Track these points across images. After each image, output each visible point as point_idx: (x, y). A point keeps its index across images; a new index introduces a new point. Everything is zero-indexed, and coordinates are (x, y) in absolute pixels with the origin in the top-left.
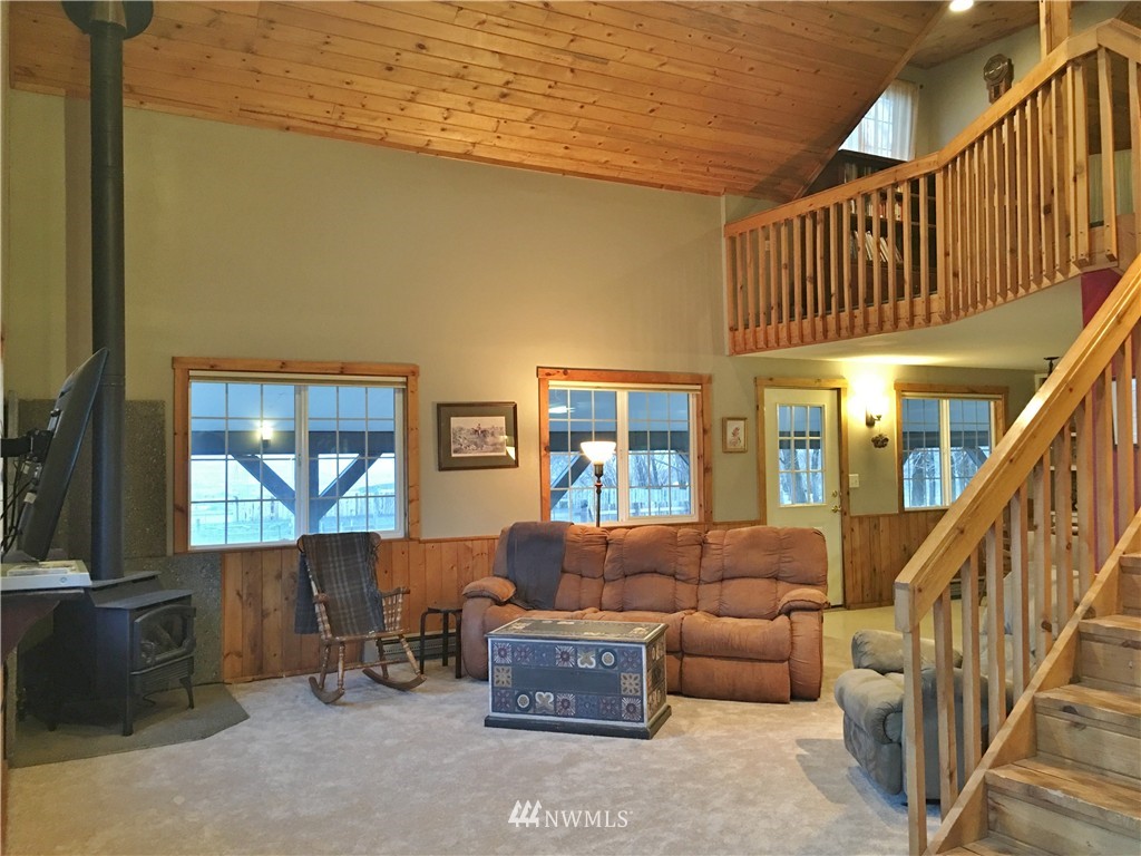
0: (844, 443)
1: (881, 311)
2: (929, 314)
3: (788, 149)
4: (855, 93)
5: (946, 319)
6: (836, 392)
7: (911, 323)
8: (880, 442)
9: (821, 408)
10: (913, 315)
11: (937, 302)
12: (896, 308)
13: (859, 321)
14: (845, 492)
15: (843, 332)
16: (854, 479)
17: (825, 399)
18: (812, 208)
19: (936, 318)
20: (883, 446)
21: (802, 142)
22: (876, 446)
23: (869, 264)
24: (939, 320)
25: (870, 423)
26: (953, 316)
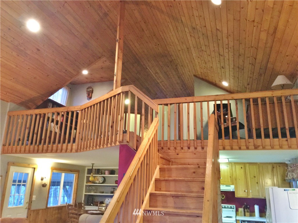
0: (33, 185)
1: (57, 146)
2: (72, 149)
3: (33, 94)
4: (57, 85)
5: (77, 151)
6: (33, 169)
7: (66, 151)
8: (44, 185)
9: (28, 174)
10: (67, 149)
11: (75, 146)
12: (62, 146)
13: (50, 148)
14: (30, 202)
15: (44, 151)
16: (34, 197)
17: (29, 171)
18: (40, 113)
19: (74, 150)
20: (45, 187)
21: (39, 93)
22: (43, 187)
23: (51, 132)
24: (75, 151)
25: (42, 179)
26: (79, 150)
